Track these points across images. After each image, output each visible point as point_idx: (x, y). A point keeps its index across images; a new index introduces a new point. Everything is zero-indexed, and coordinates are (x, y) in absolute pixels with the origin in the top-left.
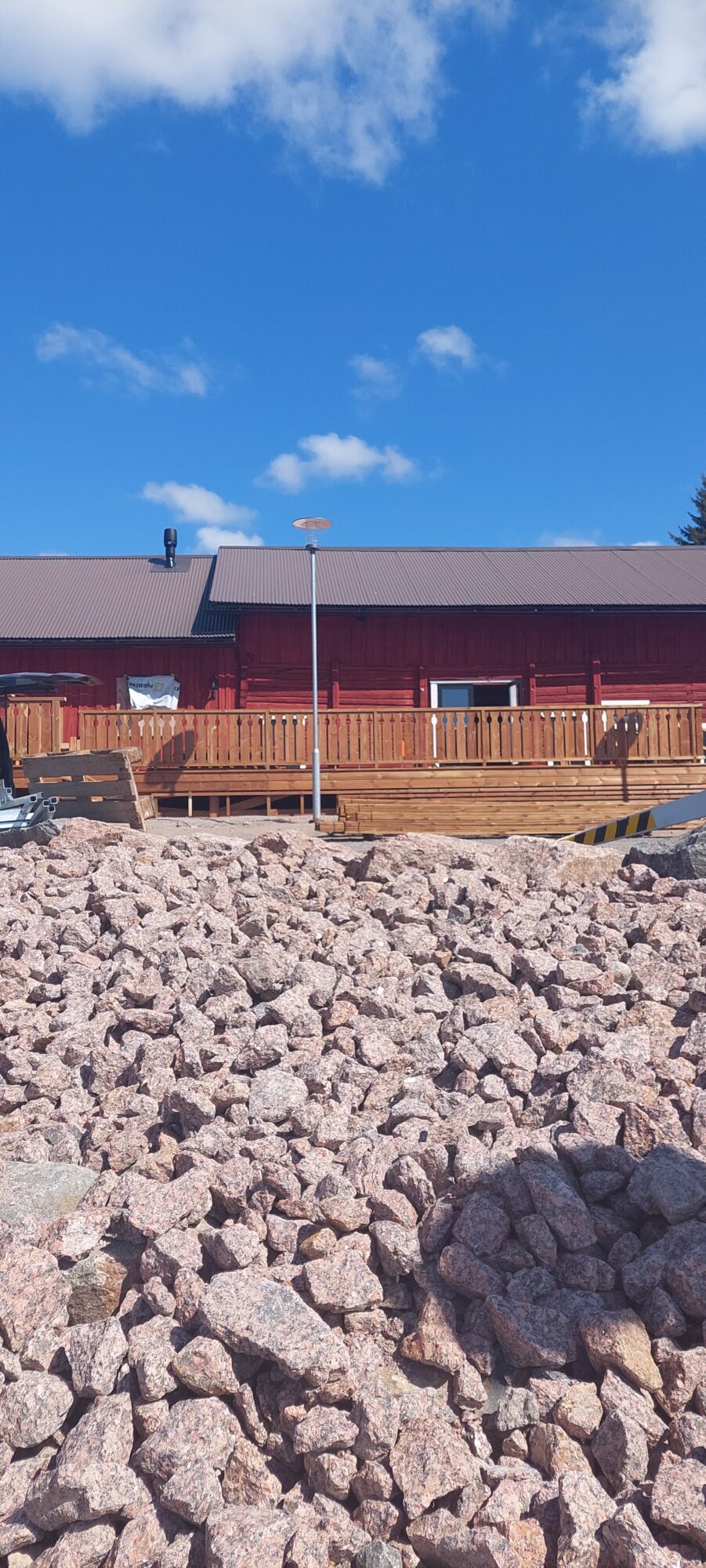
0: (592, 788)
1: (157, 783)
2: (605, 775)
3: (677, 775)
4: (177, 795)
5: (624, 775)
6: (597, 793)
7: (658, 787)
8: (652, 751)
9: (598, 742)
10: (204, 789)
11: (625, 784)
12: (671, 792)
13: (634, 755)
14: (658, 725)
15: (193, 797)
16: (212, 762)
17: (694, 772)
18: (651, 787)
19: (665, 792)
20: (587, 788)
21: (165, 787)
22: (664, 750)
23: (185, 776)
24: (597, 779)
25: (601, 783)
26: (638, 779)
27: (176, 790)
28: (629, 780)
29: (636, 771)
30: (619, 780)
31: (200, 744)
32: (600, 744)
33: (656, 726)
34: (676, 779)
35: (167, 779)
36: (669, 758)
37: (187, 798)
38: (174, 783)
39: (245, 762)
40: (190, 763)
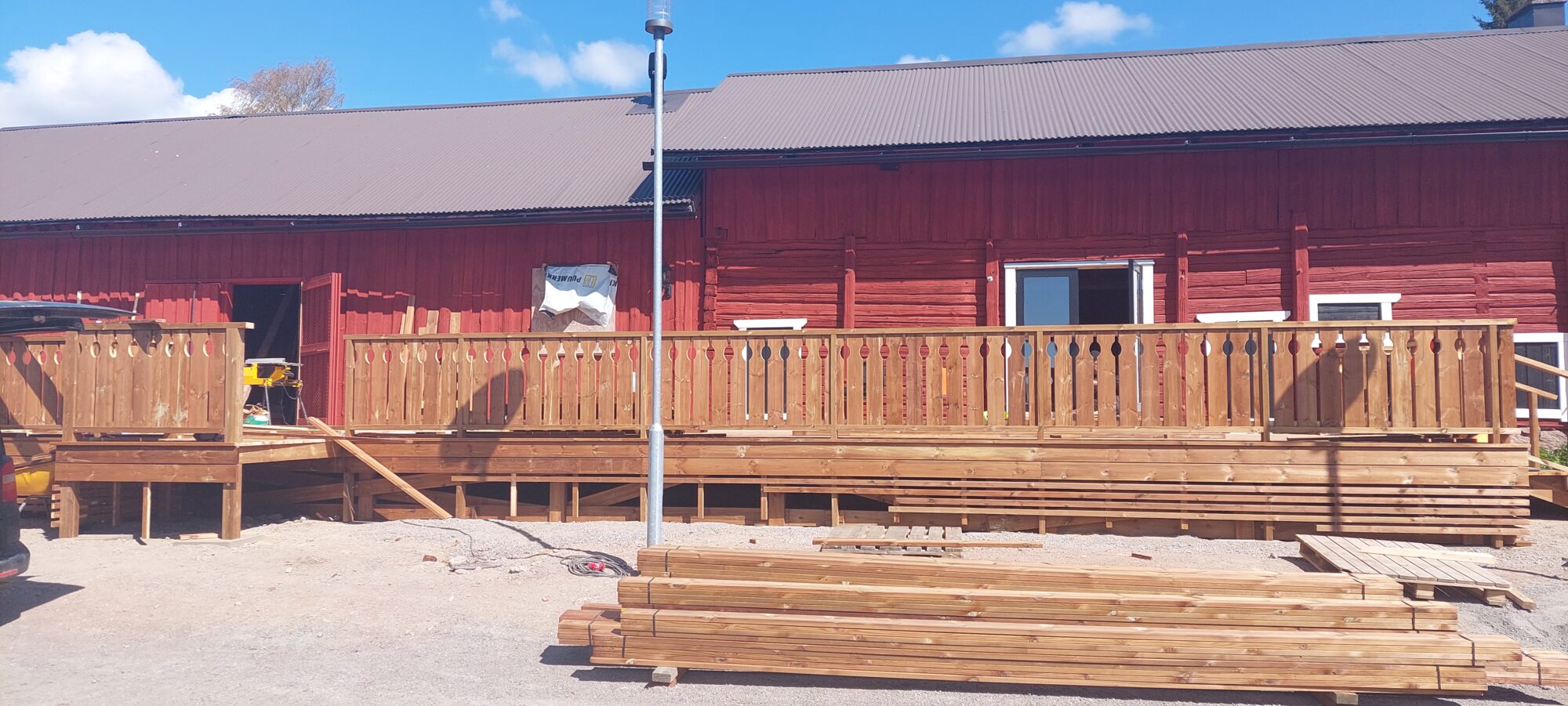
0: (1262, 489)
1: (460, 459)
2: (1292, 464)
3: (1455, 467)
4: (490, 479)
5: (1332, 465)
6: (1274, 499)
7: (1410, 491)
8: (1399, 416)
9: (1278, 394)
10: (538, 471)
11: (1333, 484)
12: (1439, 501)
13: (1358, 424)
14: (1413, 364)
15: (519, 485)
16: (551, 423)
17: (1493, 462)
18: (1396, 491)
19: (1427, 501)
20: (1252, 489)
21: (471, 466)
22: (1426, 412)
23: (505, 447)
24: (1276, 471)
25: (1282, 479)
26: (1365, 472)
27: (491, 470)
28: (1344, 475)
29: (1360, 457)
30: (1321, 474)
31: (532, 391)
32: (1283, 398)
33: (1407, 366)
34: (1452, 476)
35: (476, 453)
36: (1435, 431)
37: (509, 484)
38: (486, 458)
39: (607, 424)
40: (517, 423)
